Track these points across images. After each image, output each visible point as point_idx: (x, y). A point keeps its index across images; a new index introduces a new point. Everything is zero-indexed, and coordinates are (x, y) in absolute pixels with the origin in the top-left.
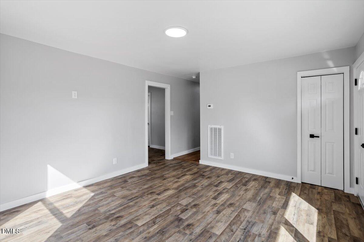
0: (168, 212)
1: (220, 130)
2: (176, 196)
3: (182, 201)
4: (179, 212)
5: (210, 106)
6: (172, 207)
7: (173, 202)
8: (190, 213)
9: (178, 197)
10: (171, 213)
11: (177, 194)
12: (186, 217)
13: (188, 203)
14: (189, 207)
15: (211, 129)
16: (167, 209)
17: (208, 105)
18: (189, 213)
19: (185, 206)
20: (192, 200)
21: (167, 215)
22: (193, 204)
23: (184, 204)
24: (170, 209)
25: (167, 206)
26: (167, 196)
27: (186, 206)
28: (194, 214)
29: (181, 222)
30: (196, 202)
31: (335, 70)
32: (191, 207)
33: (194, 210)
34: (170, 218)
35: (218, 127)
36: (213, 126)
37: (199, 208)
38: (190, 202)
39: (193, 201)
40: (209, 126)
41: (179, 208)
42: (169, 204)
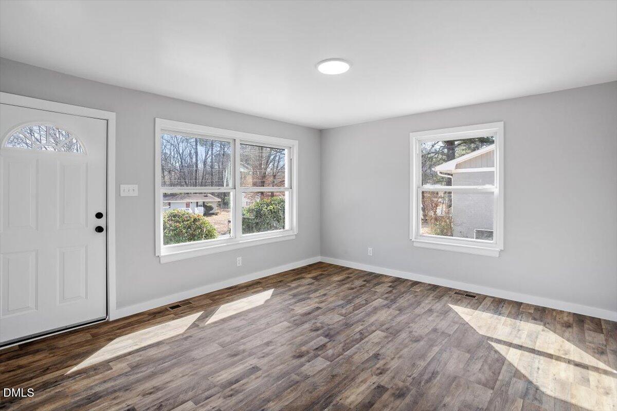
0: (347, 346)
2: (337, 380)
3: (325, 366)
4: (329, 345)
6: (342, 354)
7: (341, 365)
8: (312, 343)
9: (333, 376)
10: (341, 345)
11: (336, 387)
12: (318, 339)
13: (313, 361)
14: (311, 354)
16: (349, 351)
18: (314, 344)
19: (319, 355)
20: (303, 368)
21: (348, 341)
22: (303, 360)
23: (319, 358)
24: (344, 350)
25: (351, 357)
26: (358, 380)
27: (316, 356)
28: (306, 343)
29: (326, 333)
30: (297, 362)
32: (308, 352)
33: (304, 349)
34: (341, 338)
37: (295, 351)
38: (308, 364)
39: (302, 365)
41: (330, 352)
42: (349, 360)
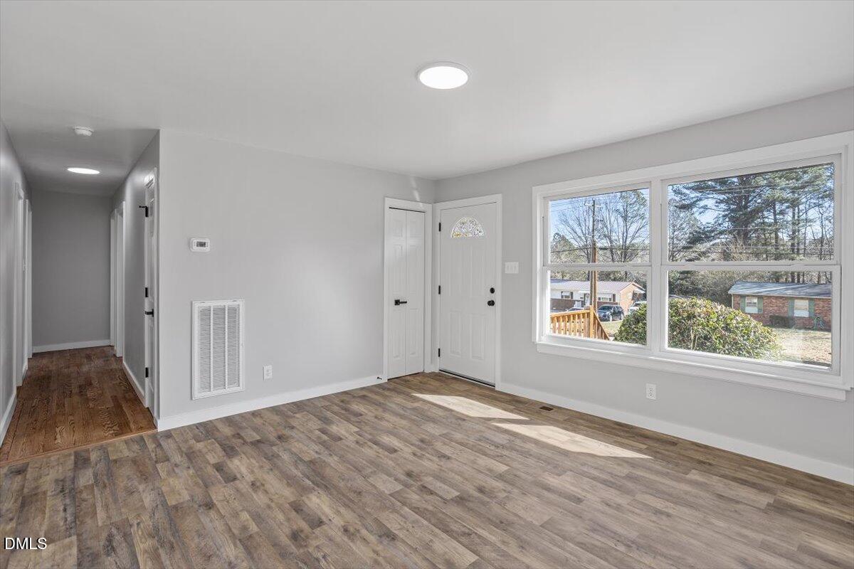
1: (234, 311)
5: (202, 244)
15: (205, 313)
17: (195, 241)
31: (421, 206)
35: (227, 303)
36: (213, 304)
40: (197, 306)
